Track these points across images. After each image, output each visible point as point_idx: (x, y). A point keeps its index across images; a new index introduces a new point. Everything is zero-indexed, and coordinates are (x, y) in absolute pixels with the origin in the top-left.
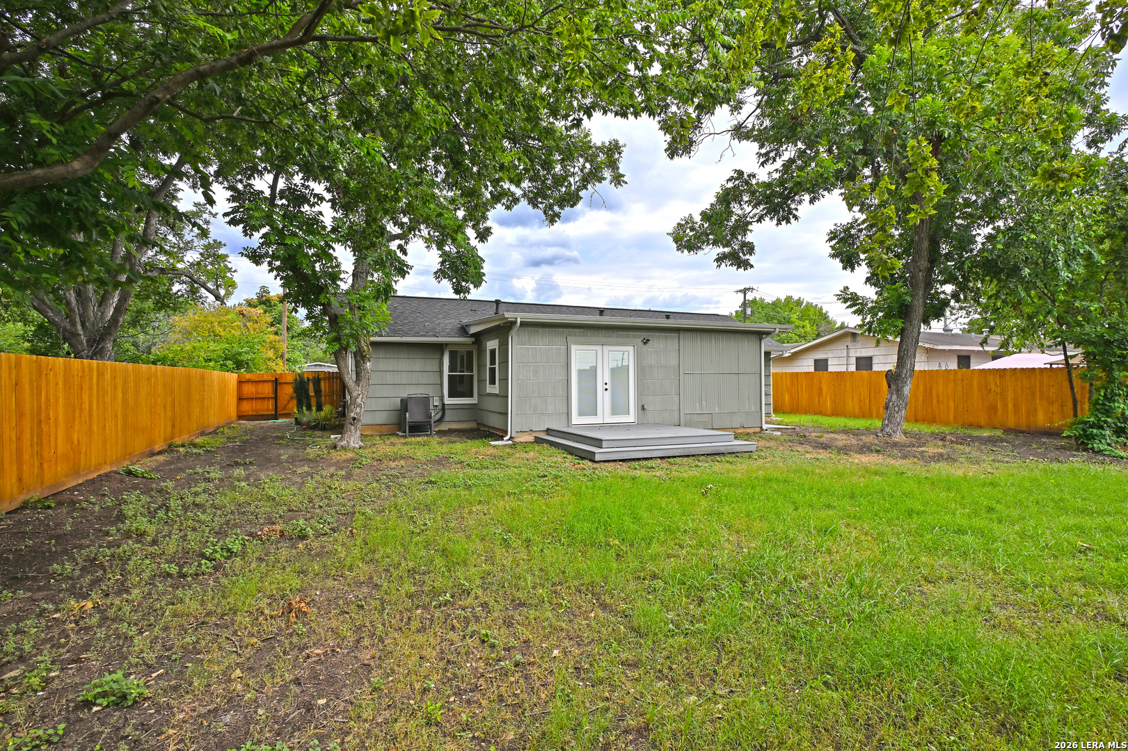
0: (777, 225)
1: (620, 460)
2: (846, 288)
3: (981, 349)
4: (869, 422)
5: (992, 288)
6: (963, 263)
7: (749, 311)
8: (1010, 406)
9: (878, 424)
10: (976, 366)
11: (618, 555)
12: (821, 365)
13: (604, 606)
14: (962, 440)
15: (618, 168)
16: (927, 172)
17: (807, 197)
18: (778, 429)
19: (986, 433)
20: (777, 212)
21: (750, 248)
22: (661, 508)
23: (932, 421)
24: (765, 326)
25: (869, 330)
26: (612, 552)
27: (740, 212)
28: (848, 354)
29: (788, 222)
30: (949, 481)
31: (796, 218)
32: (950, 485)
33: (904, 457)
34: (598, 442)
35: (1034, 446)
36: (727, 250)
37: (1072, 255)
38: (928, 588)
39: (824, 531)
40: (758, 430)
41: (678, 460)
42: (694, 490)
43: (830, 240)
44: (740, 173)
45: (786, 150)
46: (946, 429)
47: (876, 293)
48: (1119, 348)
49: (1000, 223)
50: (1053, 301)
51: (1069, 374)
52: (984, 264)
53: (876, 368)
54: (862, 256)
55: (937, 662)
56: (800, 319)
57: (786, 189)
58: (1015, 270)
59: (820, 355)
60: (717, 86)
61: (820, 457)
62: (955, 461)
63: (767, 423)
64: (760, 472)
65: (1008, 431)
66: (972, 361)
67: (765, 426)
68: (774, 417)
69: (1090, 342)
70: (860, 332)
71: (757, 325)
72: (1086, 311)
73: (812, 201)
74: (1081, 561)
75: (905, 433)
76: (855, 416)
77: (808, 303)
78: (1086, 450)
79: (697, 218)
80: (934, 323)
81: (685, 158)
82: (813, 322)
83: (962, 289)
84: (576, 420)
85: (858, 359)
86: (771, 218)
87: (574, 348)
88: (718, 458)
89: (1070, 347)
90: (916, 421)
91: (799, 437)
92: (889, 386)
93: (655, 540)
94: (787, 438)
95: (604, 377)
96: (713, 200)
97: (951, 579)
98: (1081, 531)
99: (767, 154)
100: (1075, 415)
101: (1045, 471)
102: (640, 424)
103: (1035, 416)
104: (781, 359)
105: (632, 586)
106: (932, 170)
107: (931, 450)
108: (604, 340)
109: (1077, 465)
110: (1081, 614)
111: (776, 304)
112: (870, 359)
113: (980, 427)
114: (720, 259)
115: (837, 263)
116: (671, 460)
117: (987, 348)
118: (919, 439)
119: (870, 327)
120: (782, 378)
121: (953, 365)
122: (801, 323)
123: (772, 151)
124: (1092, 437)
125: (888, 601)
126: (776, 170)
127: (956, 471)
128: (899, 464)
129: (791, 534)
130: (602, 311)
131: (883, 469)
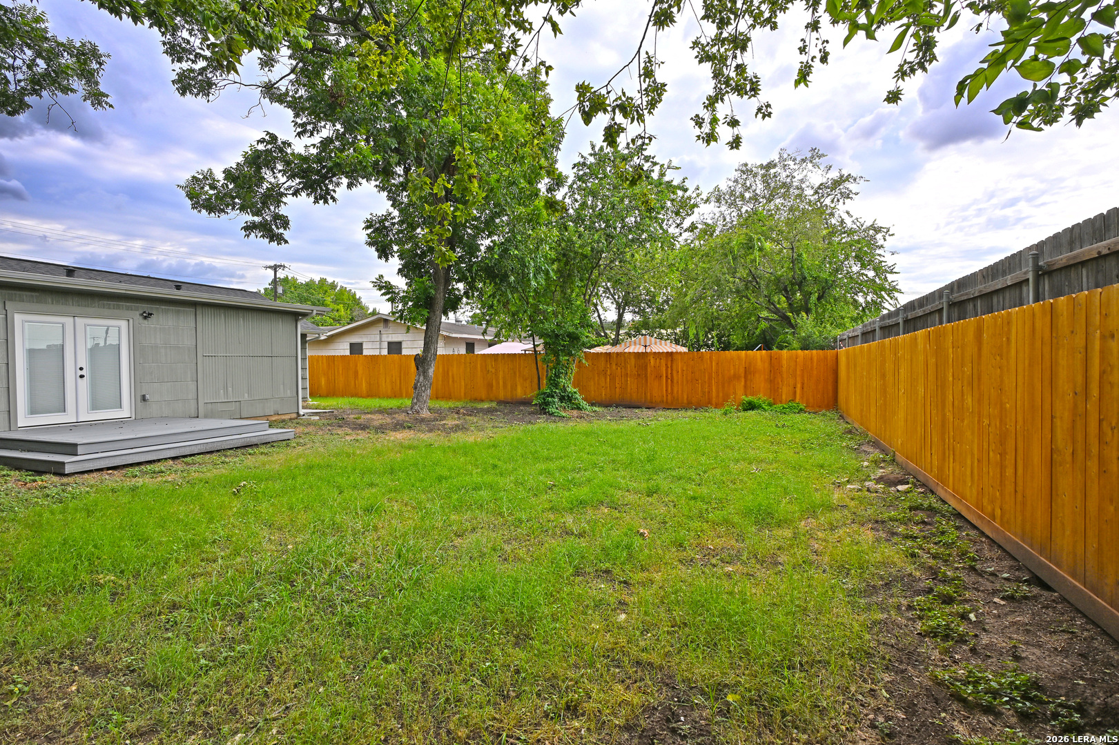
0: (315, 202)
1: (109, 469)
2: (381, 276)
3: (482, 337)
4: (400, 402)
5: (489, 289)
6: (472, 266)
7: (280, 290)
8: (501, 383)
9: (408, 402)
10: (480, 351)
11: (114, 594)
12: (356, 348)
13: (93, 670)
14: (471, 412)
15: (97, 83)
16: (471, 177)
17: (345, 181)
18: (316, 414)
19: (486, 405)
20: (313, 190)
21: (285, 223)
22: (178, 521)
23: (448, 397)
24: (298, 307)
25: (401, 317)
26: (106, 592)
27: (273, 180)
28: (380, 338)
29: (326, 202)
30: (466, 447)
31: (334, 199)
32: (466, 450)
33: (431, 431)
34: (71, 449)
35: (516, 413)
36: (257, 219)
37: (538, 270)
38: (458, 541)
39: (368, 510)
40: (294, 416)
41: (198, 459)
42: (222, 491)
43: (367, 228)
44: (273, 138)
45: (325, 127)
46: (459, 404)
47: (407, 284)
48: (562, 340)
49: (495, 238)
50: (528, 303)
51: (536, 357)
52: (486, 269)
53: (405, 352)
54: (395, 248)
55: (471, 603)
56: (335, 302)
57: (324, 167)
58: (505, 277)
59: (355, 339)
60: (257, 25)
61: (359, 438)
62: (467, 429)
63: (303, 408)
64: (301, 460)
65: (500, 402)
66: (476, 347)
67: (302, 412)
68: (310, 402)
69: (547, 335)
70: (392, 319)
71: (289, 305)
72: (544, 312)
73: (350, 186)
74: (551, 495)
75: (430, 410)
76: (389, 397)
77: (342, 287)
78: (545, 413)
79: (219, 176)
80: (451, 314)
81: (201, 99)
82: (347, 307)
83: (471, 288)
84: (23, 419)
85: (389, 343)
86: (308, 195)
87: (18, 318)
88: (250, 451)
89: (537, 338)
90: (437, 398)
91: (338, 420)
92: (418, 369)
93: (172, 563)
94: (326, 422)
95: (76, 358)
96: (241, 159)
97: (474, 530)
98: (548, 472)
99: (303, 125)
100: (539, 389)
101: (524, 431)
102: (138, 419)
103: (516, 390)
104: (317, 342)
105: (140, 628)
106: (474, 177)
107: (450, 422)
108: (76, 309)
109: (543, 425)
110: (554, 535)
111: (309, 285)
112: (400, 343)
113: (482, 401)
114: (249, 228)
115: (373, 252)
116: (189, 459)
117: (486, 338)
118: (440, 414)
119: (402, 314)
120: (318, 361)
121: (463, 351)
122: (336, 307)
123: (309, 123)
124: (547, 404)
125: (430, 562)
126: (314, 145)
127: (469, 438)
128: (426, 437)
129: (338, 519)
130: (70, 272)
131: (416, 443)
